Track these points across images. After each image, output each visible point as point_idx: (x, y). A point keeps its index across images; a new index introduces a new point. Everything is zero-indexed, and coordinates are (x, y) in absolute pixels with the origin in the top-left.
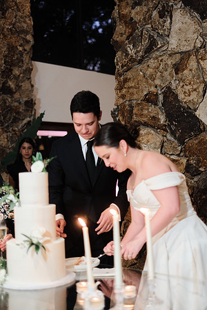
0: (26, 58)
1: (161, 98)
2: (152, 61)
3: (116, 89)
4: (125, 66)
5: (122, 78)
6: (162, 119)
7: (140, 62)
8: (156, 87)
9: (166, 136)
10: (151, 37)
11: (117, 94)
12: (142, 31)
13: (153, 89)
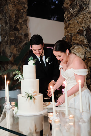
0: (24, 15)
1: (85, 32)
2: (81, 15)
3: (65, 28)
4: (69, 18)
5: (67, 24)
6: (85, 41)
7: (75, 16)
8: (83, 27)
9: (87, 49)
10: (80, 5)
11: (65, 31)
12: (76, 2)
13: (81, 28)
